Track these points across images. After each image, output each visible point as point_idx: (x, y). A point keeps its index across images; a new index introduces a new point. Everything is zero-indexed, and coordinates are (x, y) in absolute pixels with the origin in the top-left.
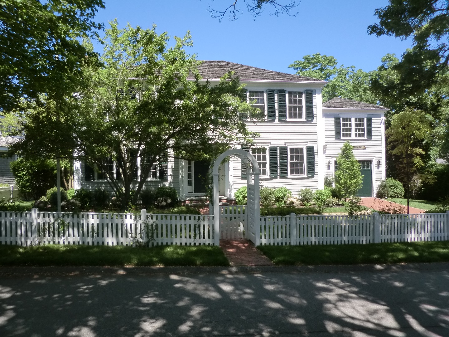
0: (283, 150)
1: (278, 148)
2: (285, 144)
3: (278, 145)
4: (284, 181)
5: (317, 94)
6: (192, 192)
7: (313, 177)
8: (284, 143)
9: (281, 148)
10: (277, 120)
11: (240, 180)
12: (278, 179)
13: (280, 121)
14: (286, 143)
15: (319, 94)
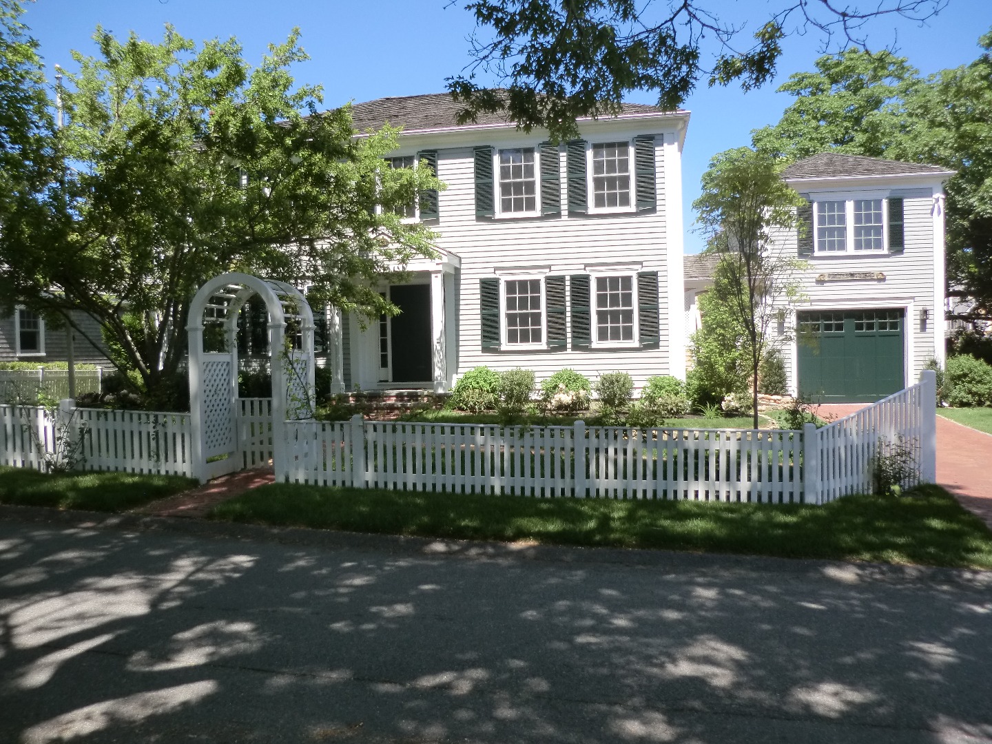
0: (580, 284)
1: (568, 278)
2: (585, 269)
3: (568, 270)
4: (579, 355)
5: (665, 145)
6: (387, 381)
7: (656, 345)
8: (583, 266)
9: (573, 278)
10: (565, 213)
11: (480, 353)
12: (569, 351)
13: (572, 214)
14: (586, 265)
15: (671, 143)
